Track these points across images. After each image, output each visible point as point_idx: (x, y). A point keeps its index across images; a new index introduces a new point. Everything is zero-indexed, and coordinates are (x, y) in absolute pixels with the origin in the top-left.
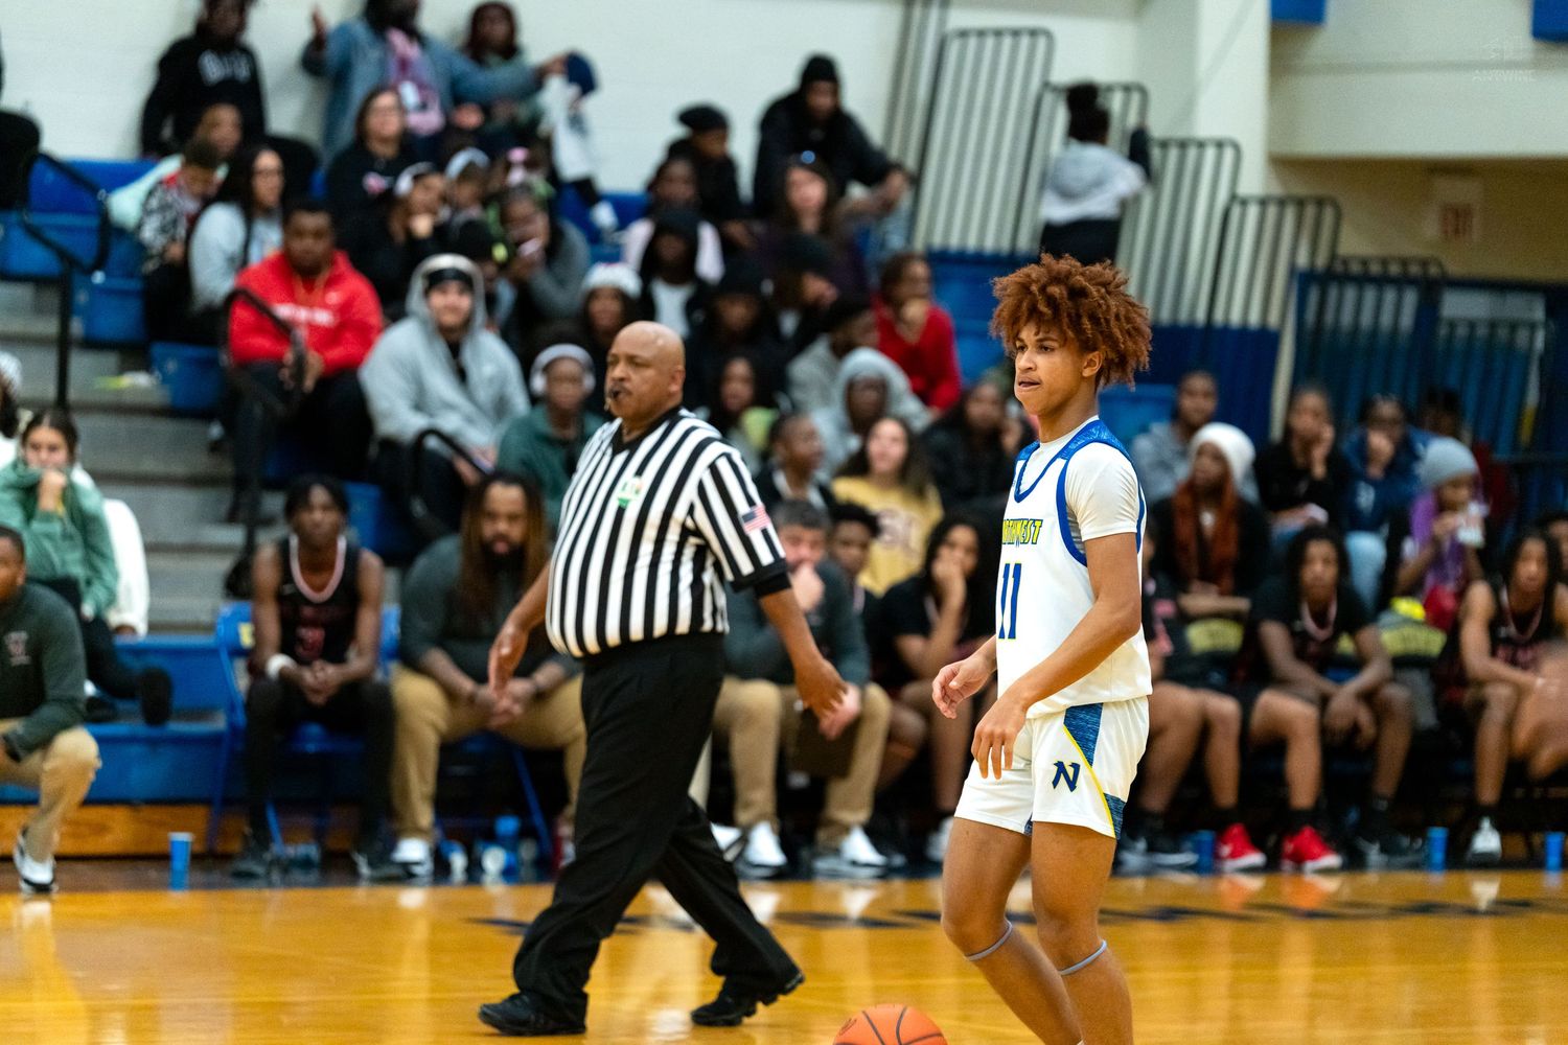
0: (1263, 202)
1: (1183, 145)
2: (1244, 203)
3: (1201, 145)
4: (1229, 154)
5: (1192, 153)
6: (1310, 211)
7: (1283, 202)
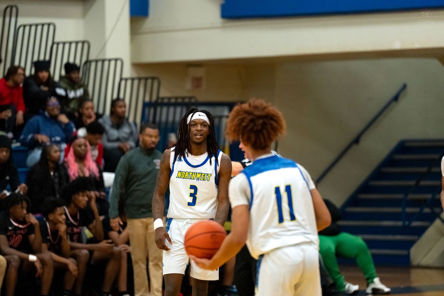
0: (133, 79)
1: (103, 61)
2: (126, 80)
3: (110, 60)
4: (119, 63)
5: (106, 63)
6: (149, 82)
7: (140, 79)
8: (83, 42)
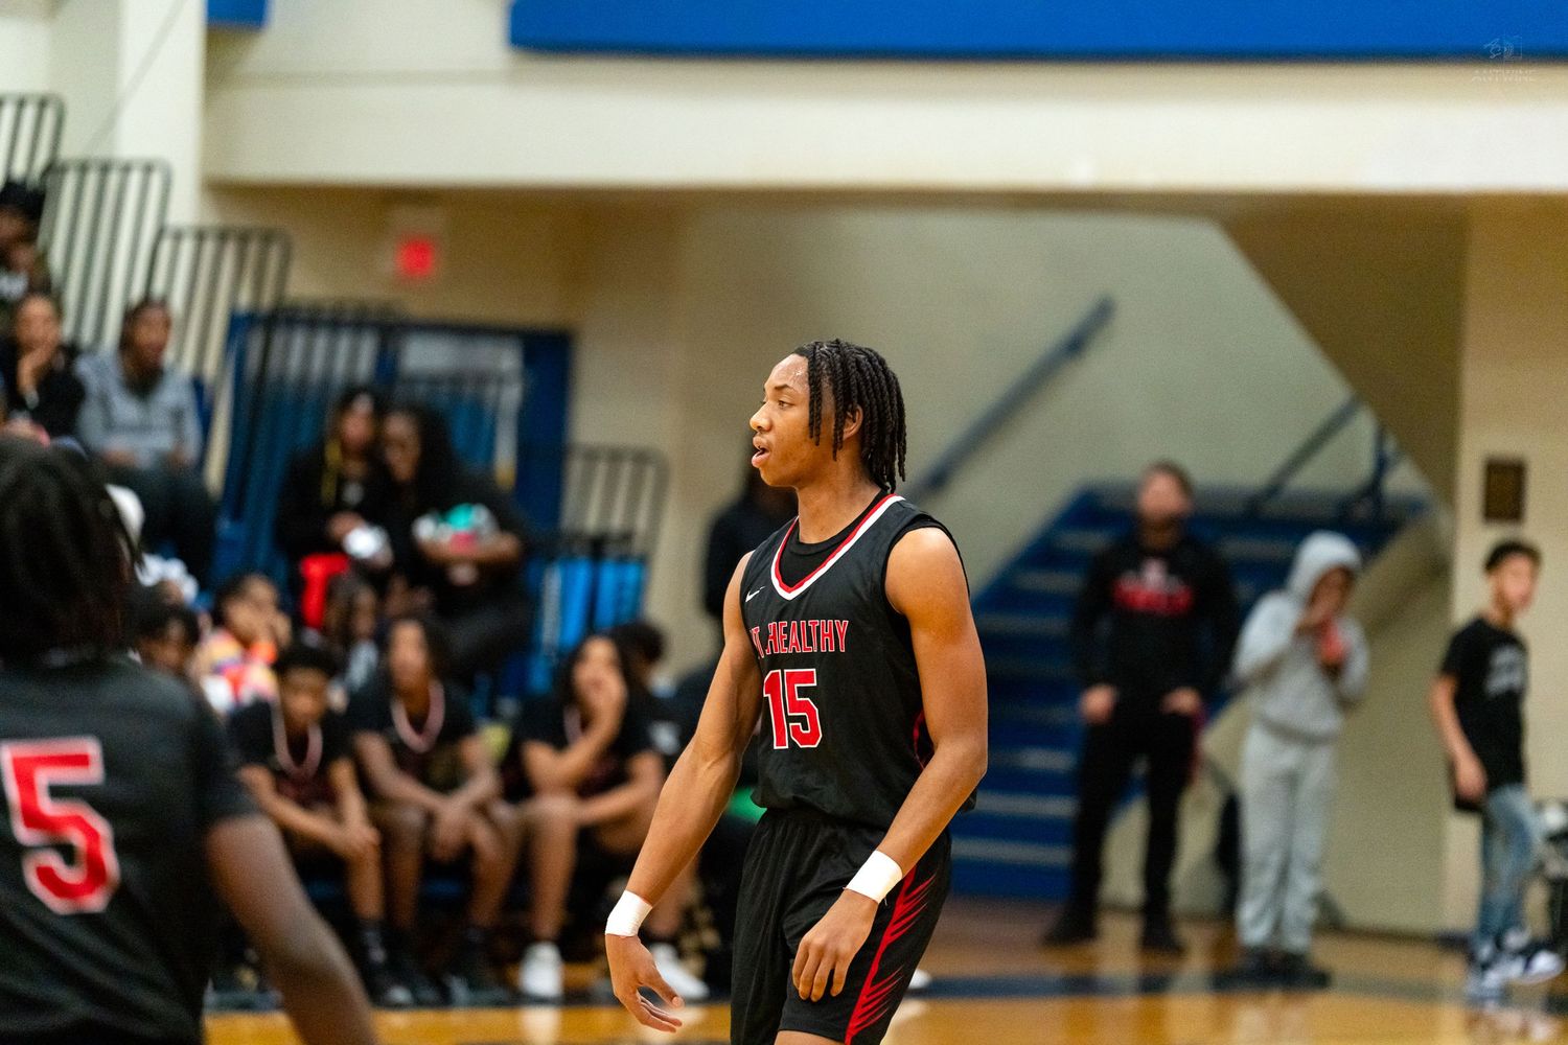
0: (200, 236)
1: (105, 169)
2: (178, 237)
3: (126, 169)
4: (157, 179)
5: (114, 179)
6: (253, 249)
7: (223, 236)
8: (43, 104)
